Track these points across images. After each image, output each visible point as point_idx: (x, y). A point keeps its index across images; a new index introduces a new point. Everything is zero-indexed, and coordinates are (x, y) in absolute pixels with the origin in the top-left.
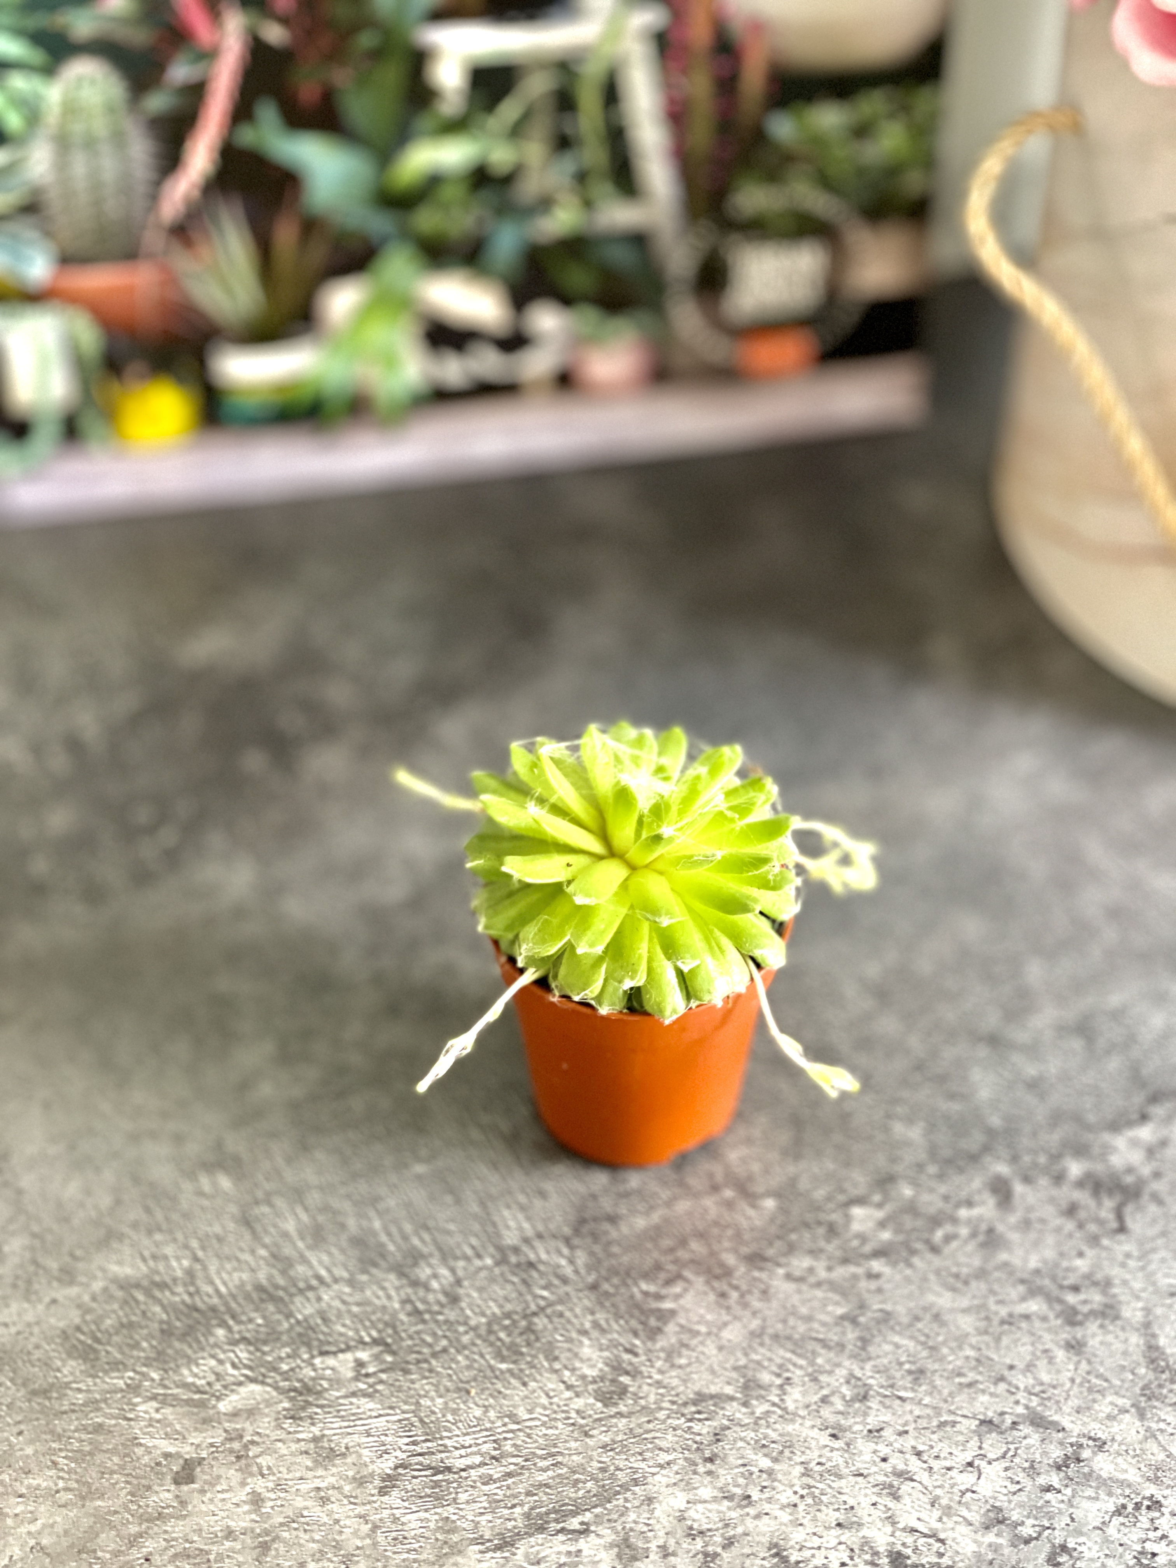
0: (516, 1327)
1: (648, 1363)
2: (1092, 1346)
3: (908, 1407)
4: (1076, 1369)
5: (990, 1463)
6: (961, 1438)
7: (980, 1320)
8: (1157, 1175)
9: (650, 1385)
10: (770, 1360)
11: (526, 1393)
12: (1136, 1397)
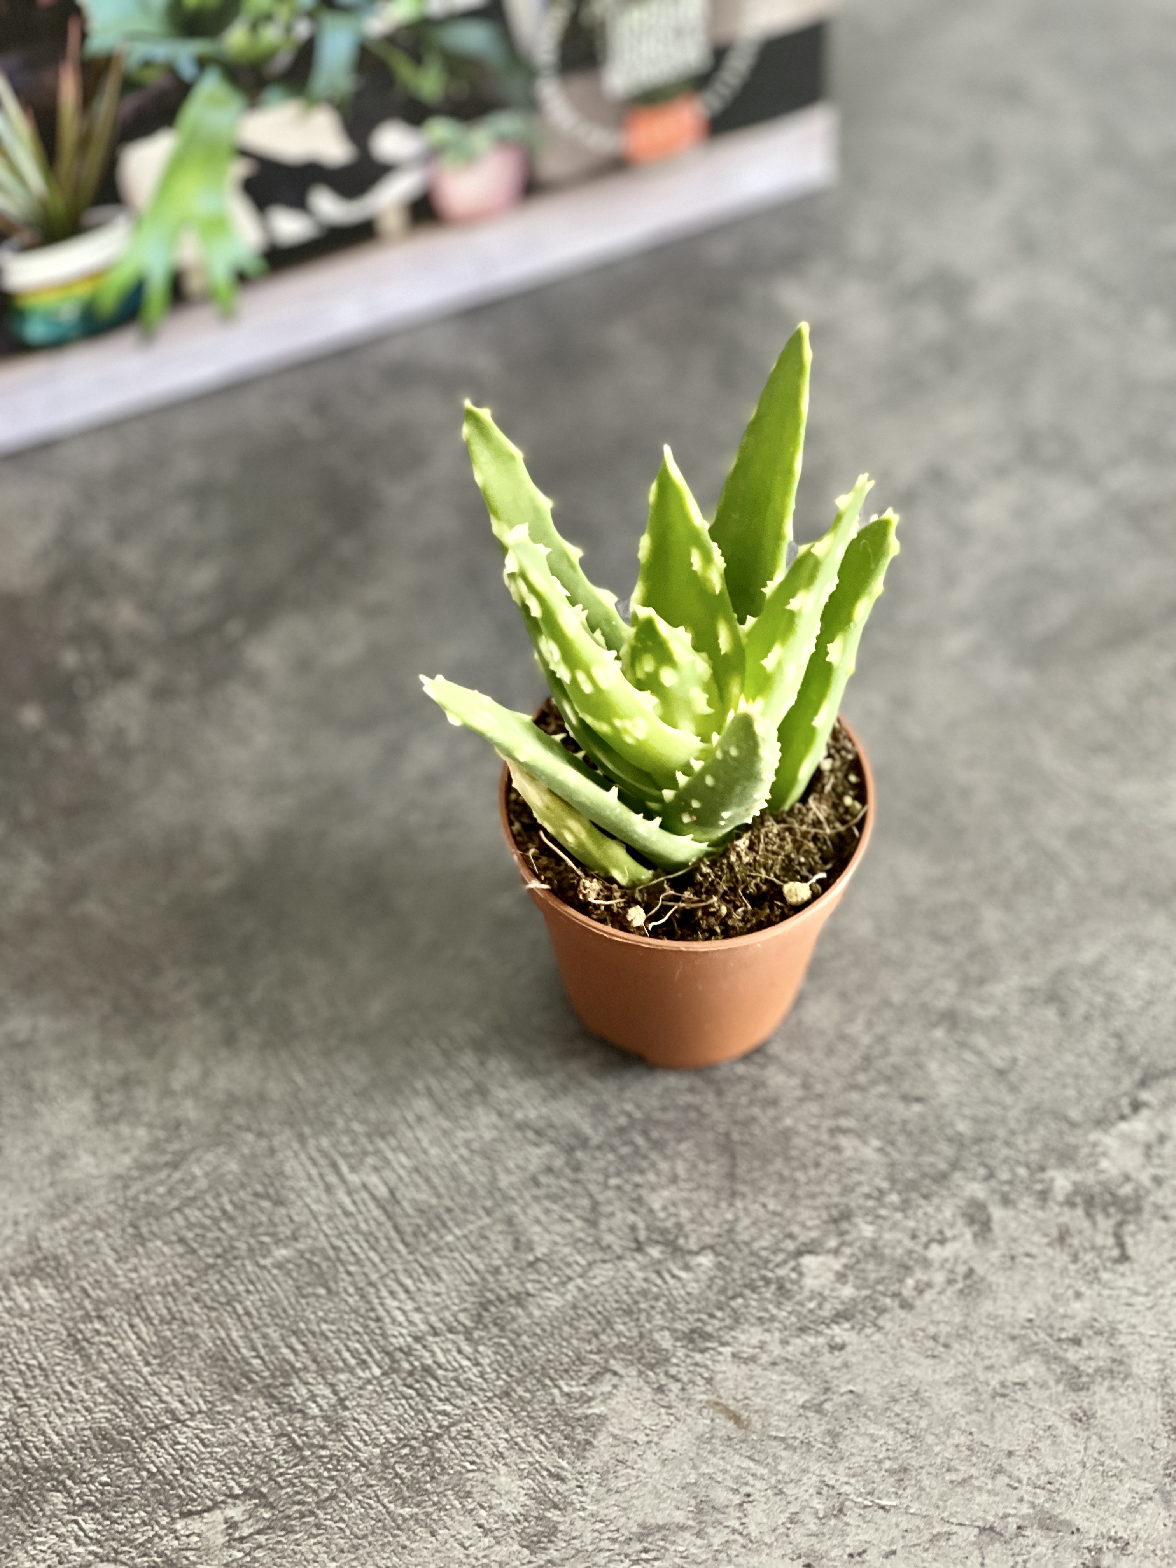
0: (417, 1457)
1: (579, 1490)
2: (1103, 1417)
3: (893, 1518)
4: (1086, 1449)
6: (960, 1554)
7: (967, 1394)
8: (1158, 1181)
9: (584, 1519)
10: (725, 1471)
11: (436, 1544)
12: (1159, 1478)
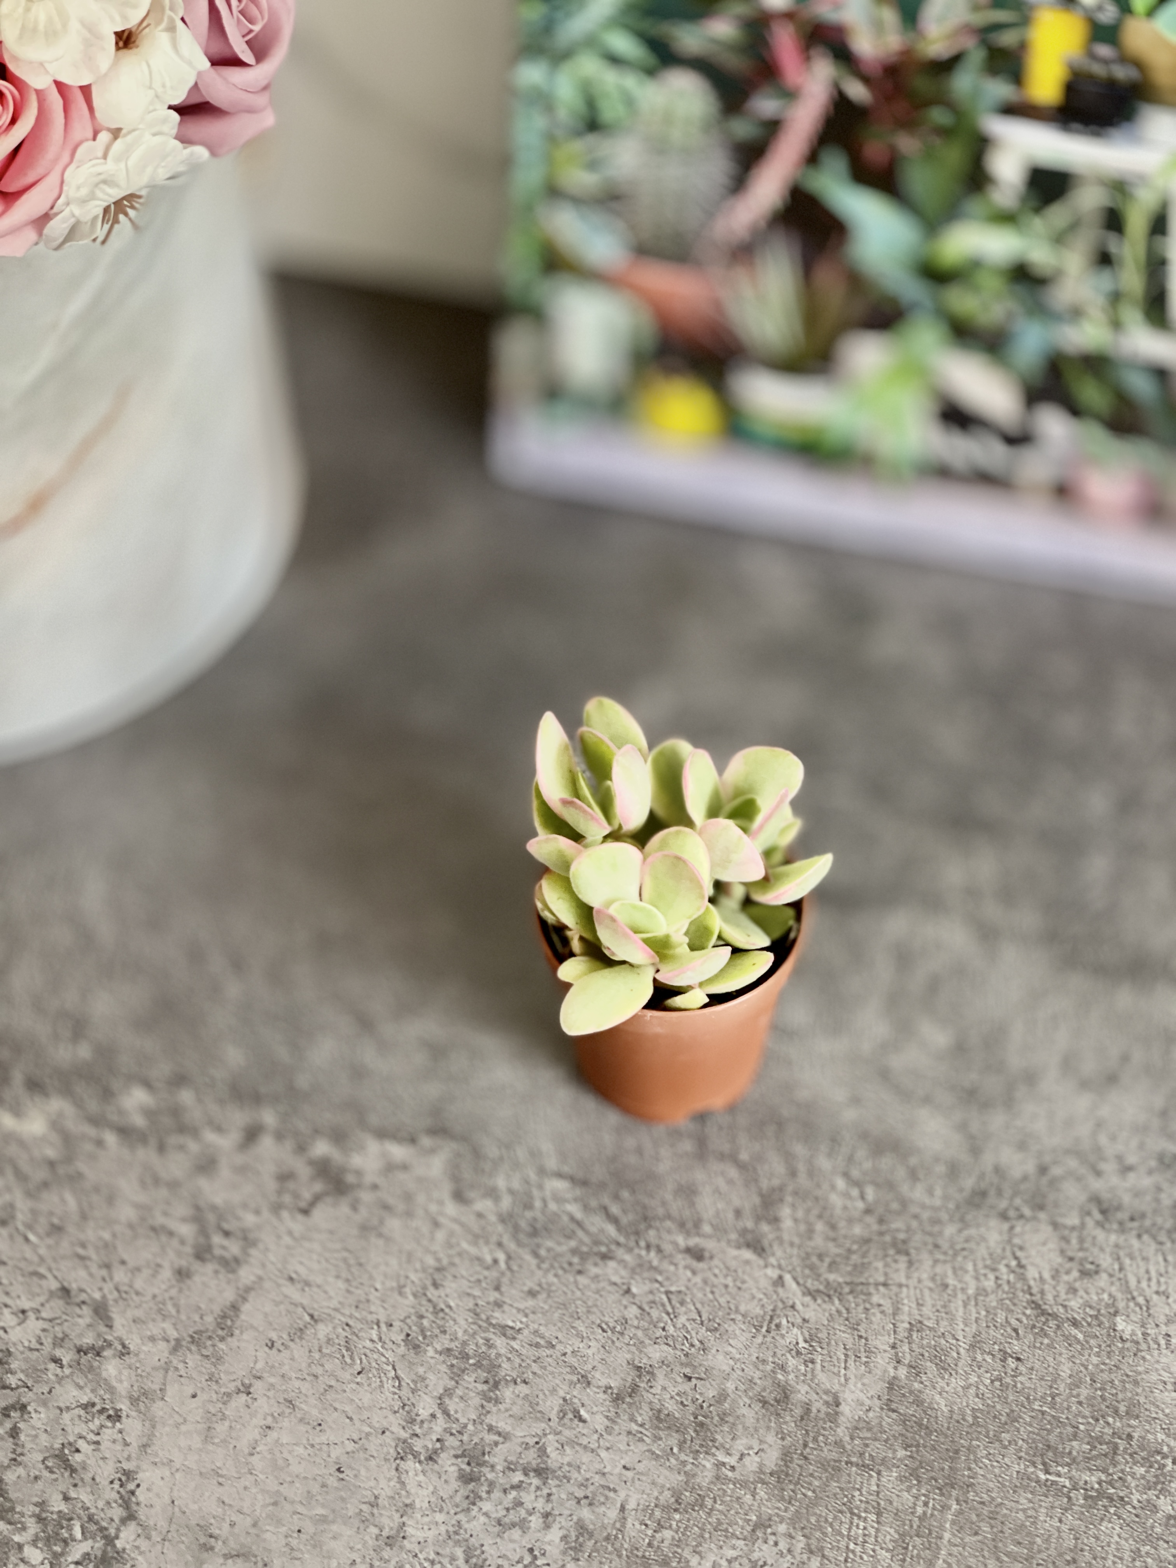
2: (195, 1282)
4: (166, 1291)
5: (37, 1319)
7: (138, 1217)
8: (375, 1187)
12: (185, 1335)
